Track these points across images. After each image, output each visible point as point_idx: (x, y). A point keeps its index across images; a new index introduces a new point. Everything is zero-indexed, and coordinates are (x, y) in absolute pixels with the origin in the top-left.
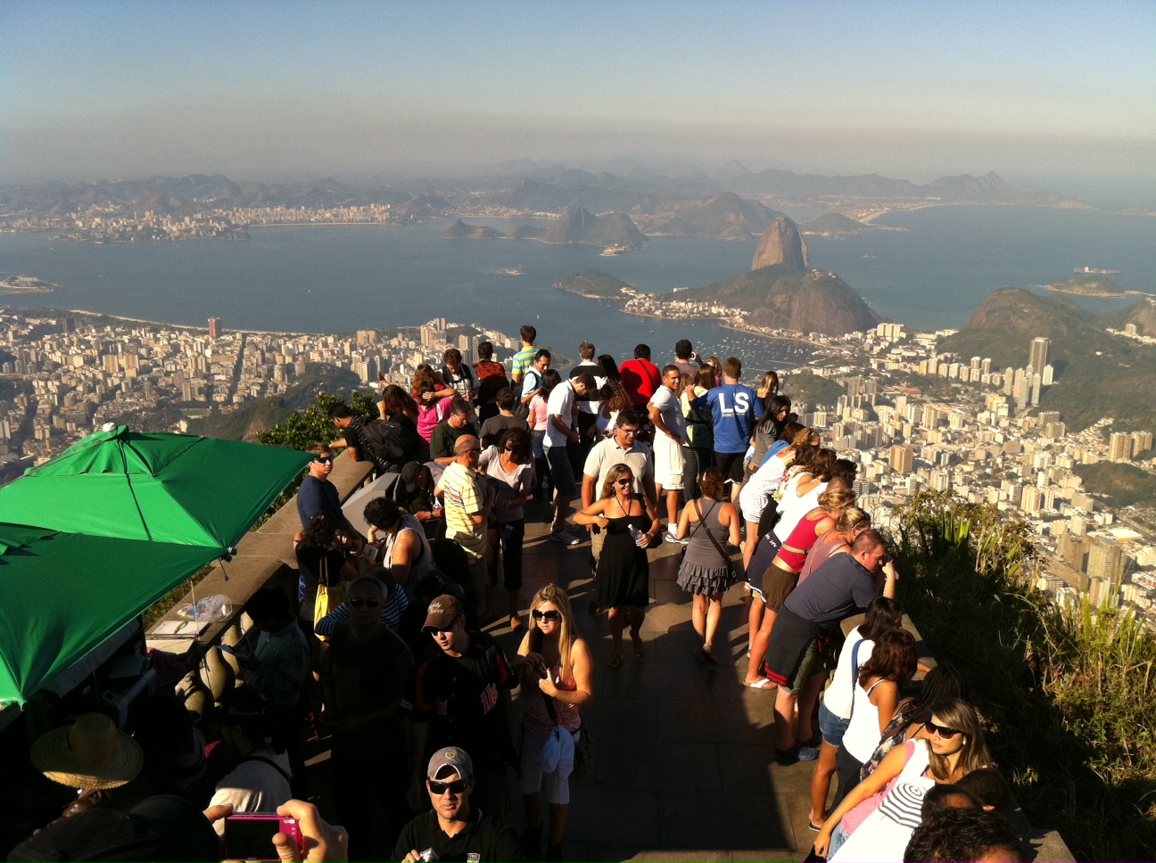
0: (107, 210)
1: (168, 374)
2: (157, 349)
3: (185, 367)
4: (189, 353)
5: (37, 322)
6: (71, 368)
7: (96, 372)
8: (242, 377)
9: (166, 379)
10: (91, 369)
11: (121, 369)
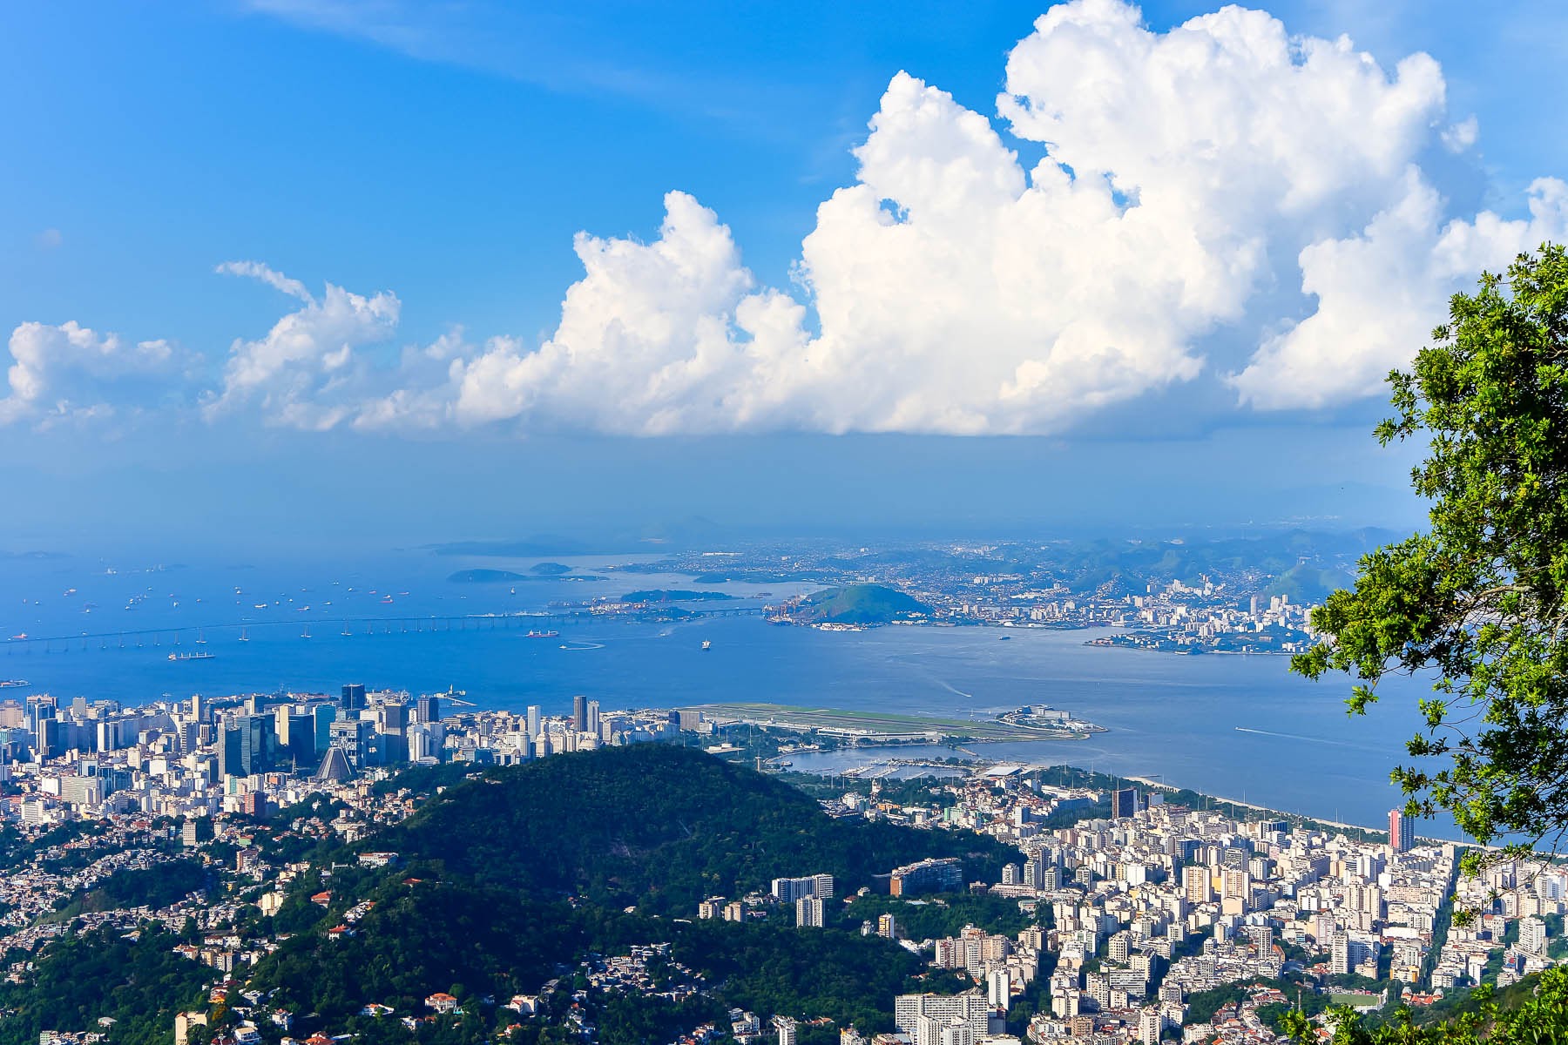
0: (1198, 592)
1: (1303, 916)
2: (1284, 861)
3: (1337, 904)
4: (1345, 875)
5: (1066, 795)
6: (1123, 887)
7: (1169, 899)
8: (1451, 935)
9: (1299, 924)
10: (1160, 893)
11: (1215, 898)
